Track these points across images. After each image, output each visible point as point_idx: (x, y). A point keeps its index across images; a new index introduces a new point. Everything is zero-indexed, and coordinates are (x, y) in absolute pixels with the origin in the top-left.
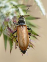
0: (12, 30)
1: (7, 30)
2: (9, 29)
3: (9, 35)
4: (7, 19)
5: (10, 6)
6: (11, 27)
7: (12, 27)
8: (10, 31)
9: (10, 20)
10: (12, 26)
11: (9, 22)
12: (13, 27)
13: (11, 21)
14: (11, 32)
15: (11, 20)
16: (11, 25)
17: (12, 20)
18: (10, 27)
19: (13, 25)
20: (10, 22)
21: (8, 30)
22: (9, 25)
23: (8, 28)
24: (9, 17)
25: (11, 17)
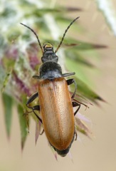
0: (26, 86)
1: (11, 84)
2: (18, 81)
3: (17, 97)
4: (11, 51)
5: (21, 12)
6: (23, 76)
7: (26, 76)
8: (19, 87)
9: (20, 55)
10: (27, 73)
11: (18, 60)
12: (28, 76)
13: (22, 57)
14: (23, 90)
15: (24, 54)
16: (24, 70)
17: (27, 56)
18: (20, 75)
19: (30, 71)
20: (22, 61)
21: (14, 83)
22: (18, 68)
23: (14, 78)
24: (17, 47)
25: (23, 46)
